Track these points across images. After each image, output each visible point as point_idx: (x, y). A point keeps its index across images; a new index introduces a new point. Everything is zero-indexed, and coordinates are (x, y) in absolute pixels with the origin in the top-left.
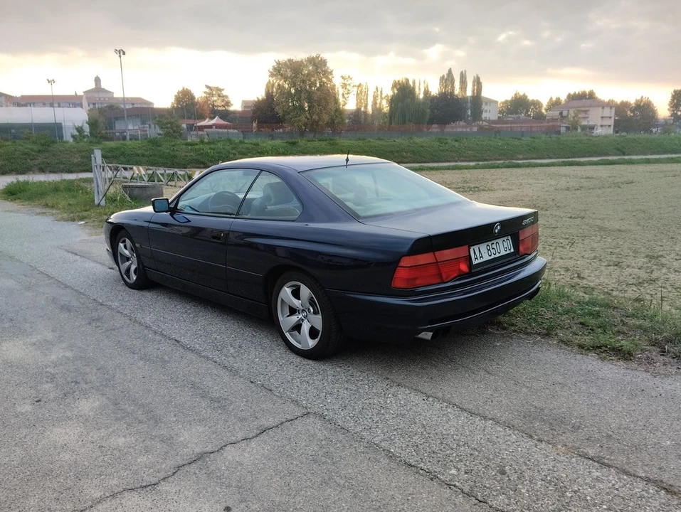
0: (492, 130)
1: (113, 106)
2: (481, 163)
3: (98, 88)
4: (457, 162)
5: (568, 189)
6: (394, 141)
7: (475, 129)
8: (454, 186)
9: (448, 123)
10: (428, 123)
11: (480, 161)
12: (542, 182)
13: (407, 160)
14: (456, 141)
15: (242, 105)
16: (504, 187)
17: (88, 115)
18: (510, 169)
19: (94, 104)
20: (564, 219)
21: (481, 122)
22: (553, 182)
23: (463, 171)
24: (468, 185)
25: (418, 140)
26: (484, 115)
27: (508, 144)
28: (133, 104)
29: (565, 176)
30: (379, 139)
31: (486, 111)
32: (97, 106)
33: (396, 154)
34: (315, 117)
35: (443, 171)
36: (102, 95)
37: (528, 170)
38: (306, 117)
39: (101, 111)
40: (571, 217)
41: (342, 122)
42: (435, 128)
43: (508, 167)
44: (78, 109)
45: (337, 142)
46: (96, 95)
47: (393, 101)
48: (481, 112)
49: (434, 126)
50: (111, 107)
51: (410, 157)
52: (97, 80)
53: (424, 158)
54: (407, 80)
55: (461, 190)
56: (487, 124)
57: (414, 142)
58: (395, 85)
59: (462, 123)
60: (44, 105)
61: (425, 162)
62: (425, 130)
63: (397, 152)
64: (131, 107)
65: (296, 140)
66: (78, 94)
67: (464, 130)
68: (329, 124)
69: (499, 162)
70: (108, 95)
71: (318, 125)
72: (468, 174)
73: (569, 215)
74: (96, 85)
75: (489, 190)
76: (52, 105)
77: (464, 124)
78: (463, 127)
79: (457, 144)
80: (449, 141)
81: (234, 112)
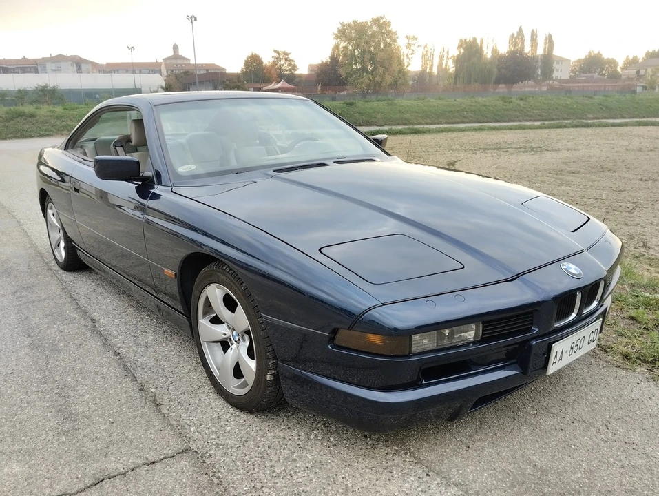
0: (563, 89)
1: (188, 72)
2: (546, 123)
3: (176, 56)
4: (520, 121)
5: (640, 150)
6: (455, 101)
7: (545, 89)
8: (514, 146)
9: (517, 82)
10: (495, 83)
11: (546, 120)
12: (613, 142)
13: (468, 120)
14: (522, 99)
15: (309, 68)
16: (570, 147)
17: (165, 80)
18: (578, 129)
19: (172, 71)
20: (634, 181)
21: (551, 82)
22: (625, 143)
23: (526, 131)
24: (530, 145)
25: (480, 99)
26: (555, 75)
27: (578, 103)
28: (207, 70)
29: (639, 136)
30: (440, 99)
31: (557, 70)
32: (174, 71)
33: (456, 114)
34: (378, 78)
35: (504, 131)
36: (179, 62)
37: (598, 130)
38: (369, 79)
39: (177, 77)
40: (641, 180)
41: (405, 84)
42: (502, 88)
43: (577, 126)
44: (158, 75)
45: (395, 102)
46: (174, 62)
47: (459, 61)
48: (552, 71)
49: (501, 86)
50: (186, 73)
51: (471, 117)
52: (175, 48)
53: (486, 117)
54: (475, 39)
55: (522, 150)
56: (557, 83)
57: (476, 102)
58: (462, 44)
59: (531, 83)
60: (127, 71)
61: (487, 122)
62: (492, 90)
63: (458, 111)
64: (205, 72)
65: (354, 101)
66: (158, 61)
67: (533, 89)
68: (391, 86)
69: (567, 122)
70: (186, 62)
71: (380, 86)
72: (531, 134)
73: (640, 177)
74: (174, 52)
75: (553, 150)
76: (134, 72)
77: (533, 83)
78: (532, 87)
79: (522, 103)
80: (514, 100)
81: (300, 76)
